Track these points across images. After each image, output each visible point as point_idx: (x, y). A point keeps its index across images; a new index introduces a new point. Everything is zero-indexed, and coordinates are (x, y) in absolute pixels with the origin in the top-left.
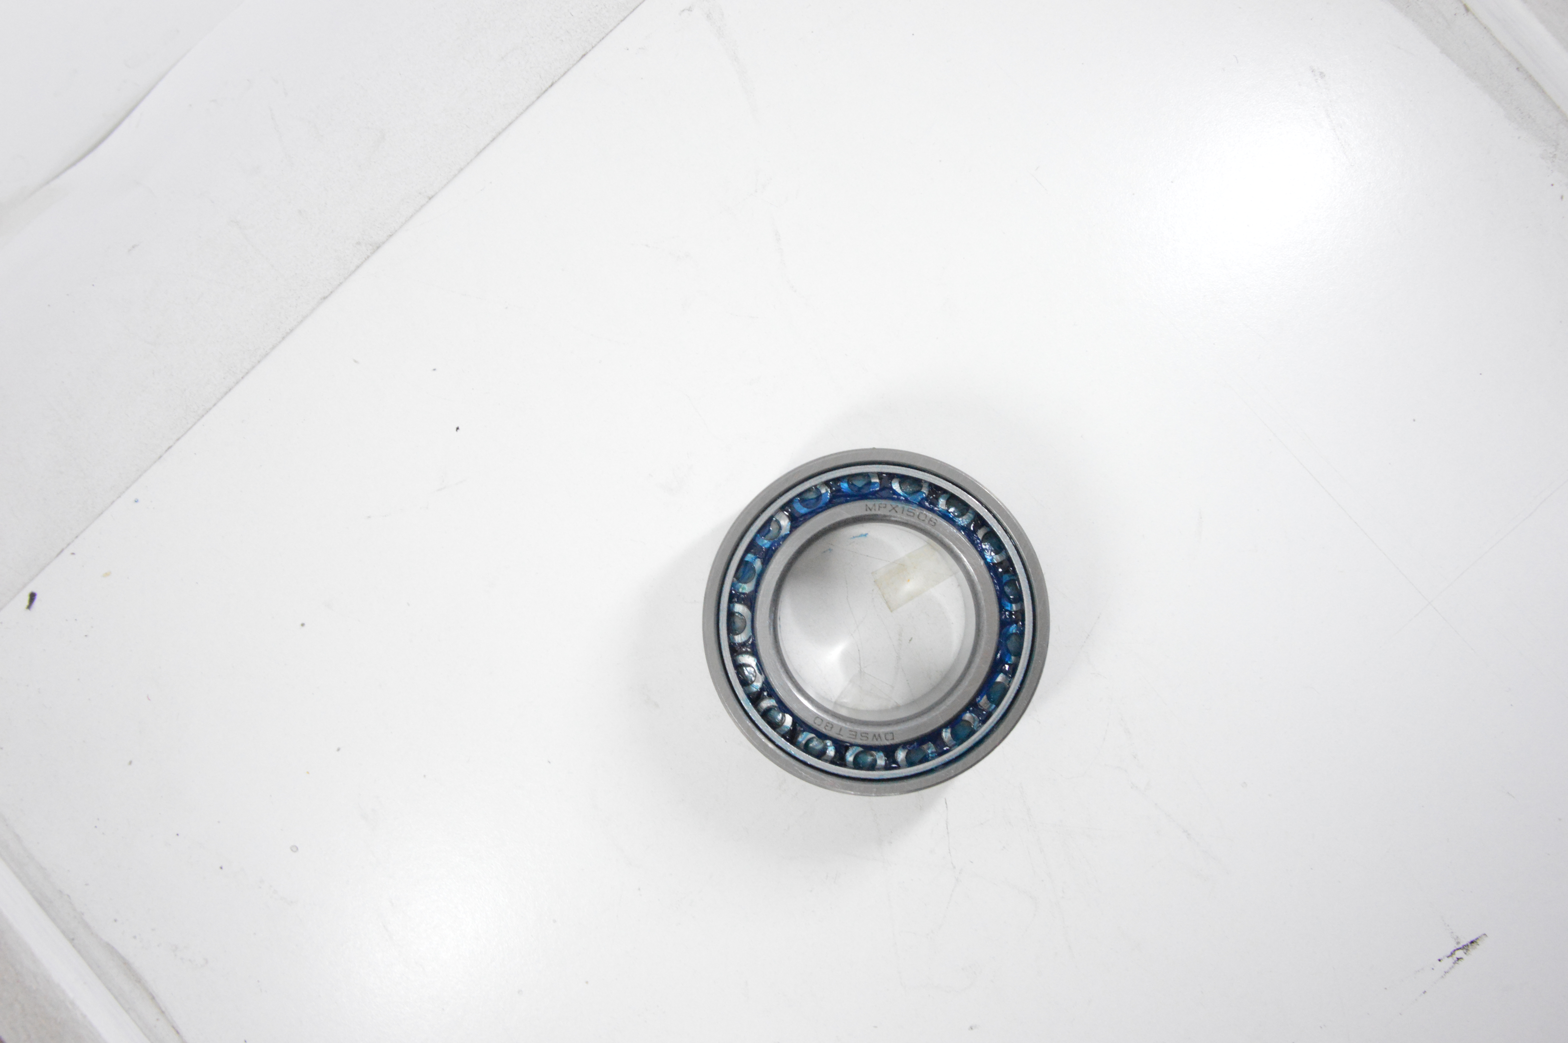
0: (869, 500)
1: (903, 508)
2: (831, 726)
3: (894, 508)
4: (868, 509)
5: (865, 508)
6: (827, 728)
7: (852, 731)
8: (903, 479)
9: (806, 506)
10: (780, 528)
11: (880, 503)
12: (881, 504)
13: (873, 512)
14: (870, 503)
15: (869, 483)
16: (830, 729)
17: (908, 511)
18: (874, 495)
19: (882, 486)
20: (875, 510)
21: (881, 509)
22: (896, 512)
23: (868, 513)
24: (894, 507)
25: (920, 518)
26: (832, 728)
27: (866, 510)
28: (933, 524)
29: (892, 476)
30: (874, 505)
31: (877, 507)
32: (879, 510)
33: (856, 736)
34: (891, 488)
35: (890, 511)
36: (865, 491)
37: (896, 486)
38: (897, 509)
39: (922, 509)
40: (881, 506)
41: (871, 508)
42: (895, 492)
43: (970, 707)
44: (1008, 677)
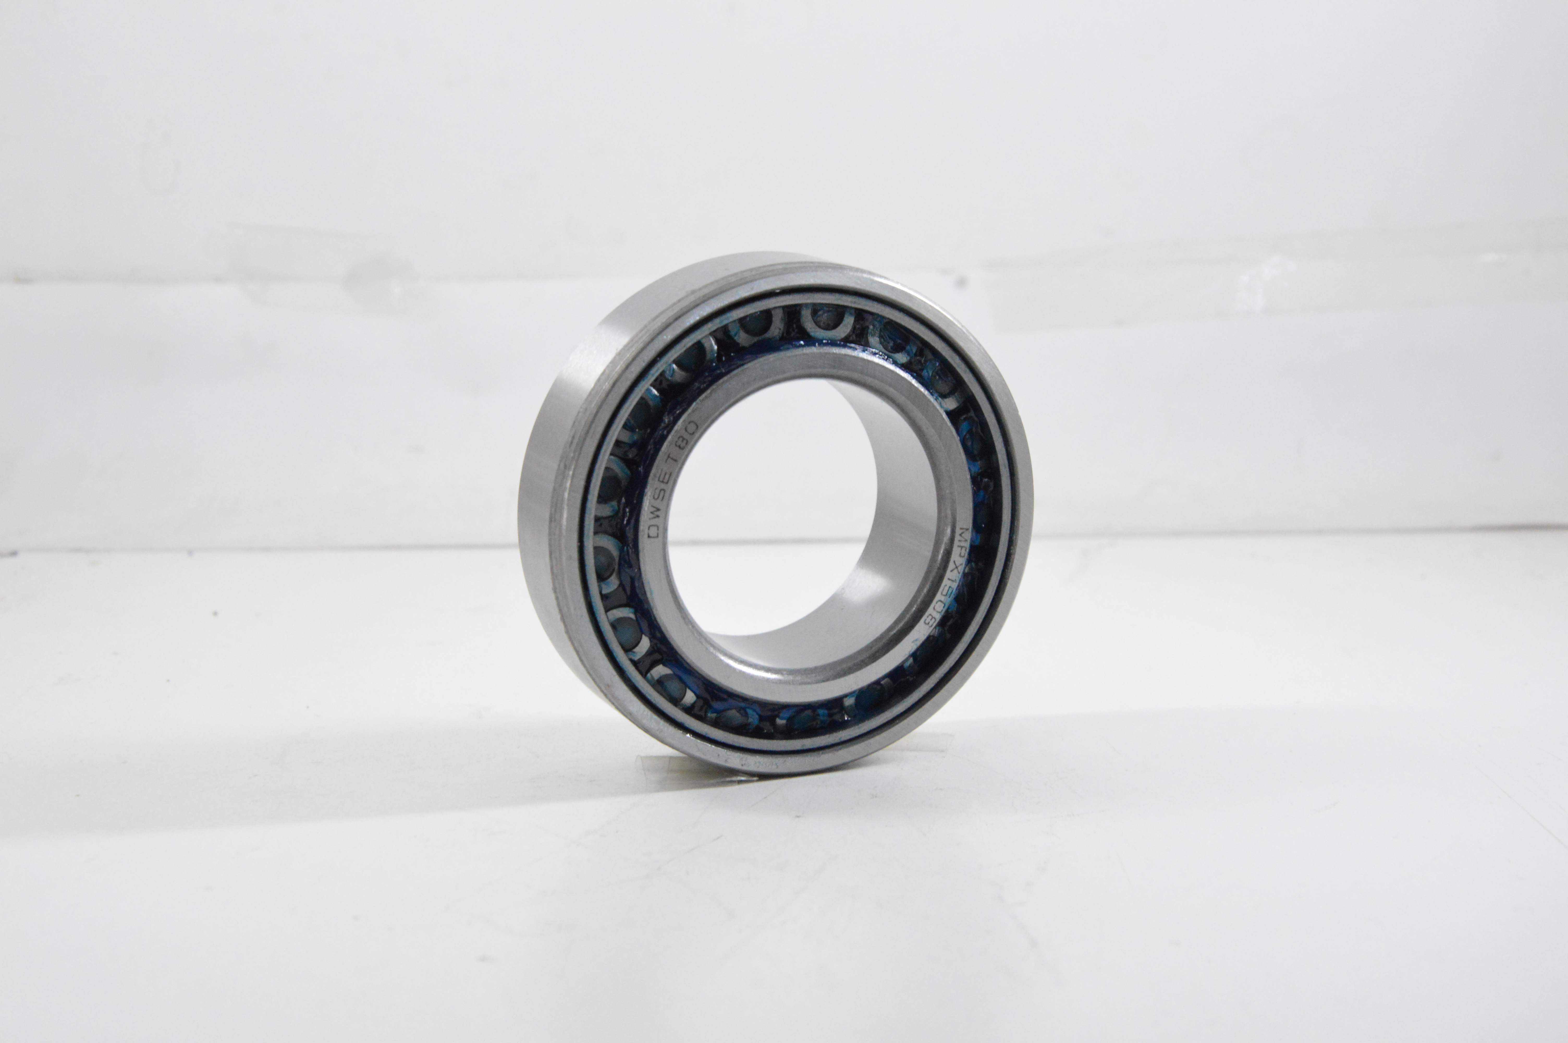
2: (682, 446)
3: (957, 567)
4: (962, 531)
5: (965, 527)
6: (681, 439)
7: (669, 477)
12: (966, 552)
13: (957, 538)
14: (969, 534)
16: (678, 444)
17: (950, 587)
20: (959, 541)
21: (960, 549)
22: (951, 571)
23: (958, 531)
25: (939, 603)
27: (961, 529)
28: (927, 622)
30: (966, 541)
31: (963, 544)
32: (959, 546)
35: (954, 562)
38: (956, 571)
40: (964, 549)
41: (963, 535)
43: (664, 648)
44: (689, 705)
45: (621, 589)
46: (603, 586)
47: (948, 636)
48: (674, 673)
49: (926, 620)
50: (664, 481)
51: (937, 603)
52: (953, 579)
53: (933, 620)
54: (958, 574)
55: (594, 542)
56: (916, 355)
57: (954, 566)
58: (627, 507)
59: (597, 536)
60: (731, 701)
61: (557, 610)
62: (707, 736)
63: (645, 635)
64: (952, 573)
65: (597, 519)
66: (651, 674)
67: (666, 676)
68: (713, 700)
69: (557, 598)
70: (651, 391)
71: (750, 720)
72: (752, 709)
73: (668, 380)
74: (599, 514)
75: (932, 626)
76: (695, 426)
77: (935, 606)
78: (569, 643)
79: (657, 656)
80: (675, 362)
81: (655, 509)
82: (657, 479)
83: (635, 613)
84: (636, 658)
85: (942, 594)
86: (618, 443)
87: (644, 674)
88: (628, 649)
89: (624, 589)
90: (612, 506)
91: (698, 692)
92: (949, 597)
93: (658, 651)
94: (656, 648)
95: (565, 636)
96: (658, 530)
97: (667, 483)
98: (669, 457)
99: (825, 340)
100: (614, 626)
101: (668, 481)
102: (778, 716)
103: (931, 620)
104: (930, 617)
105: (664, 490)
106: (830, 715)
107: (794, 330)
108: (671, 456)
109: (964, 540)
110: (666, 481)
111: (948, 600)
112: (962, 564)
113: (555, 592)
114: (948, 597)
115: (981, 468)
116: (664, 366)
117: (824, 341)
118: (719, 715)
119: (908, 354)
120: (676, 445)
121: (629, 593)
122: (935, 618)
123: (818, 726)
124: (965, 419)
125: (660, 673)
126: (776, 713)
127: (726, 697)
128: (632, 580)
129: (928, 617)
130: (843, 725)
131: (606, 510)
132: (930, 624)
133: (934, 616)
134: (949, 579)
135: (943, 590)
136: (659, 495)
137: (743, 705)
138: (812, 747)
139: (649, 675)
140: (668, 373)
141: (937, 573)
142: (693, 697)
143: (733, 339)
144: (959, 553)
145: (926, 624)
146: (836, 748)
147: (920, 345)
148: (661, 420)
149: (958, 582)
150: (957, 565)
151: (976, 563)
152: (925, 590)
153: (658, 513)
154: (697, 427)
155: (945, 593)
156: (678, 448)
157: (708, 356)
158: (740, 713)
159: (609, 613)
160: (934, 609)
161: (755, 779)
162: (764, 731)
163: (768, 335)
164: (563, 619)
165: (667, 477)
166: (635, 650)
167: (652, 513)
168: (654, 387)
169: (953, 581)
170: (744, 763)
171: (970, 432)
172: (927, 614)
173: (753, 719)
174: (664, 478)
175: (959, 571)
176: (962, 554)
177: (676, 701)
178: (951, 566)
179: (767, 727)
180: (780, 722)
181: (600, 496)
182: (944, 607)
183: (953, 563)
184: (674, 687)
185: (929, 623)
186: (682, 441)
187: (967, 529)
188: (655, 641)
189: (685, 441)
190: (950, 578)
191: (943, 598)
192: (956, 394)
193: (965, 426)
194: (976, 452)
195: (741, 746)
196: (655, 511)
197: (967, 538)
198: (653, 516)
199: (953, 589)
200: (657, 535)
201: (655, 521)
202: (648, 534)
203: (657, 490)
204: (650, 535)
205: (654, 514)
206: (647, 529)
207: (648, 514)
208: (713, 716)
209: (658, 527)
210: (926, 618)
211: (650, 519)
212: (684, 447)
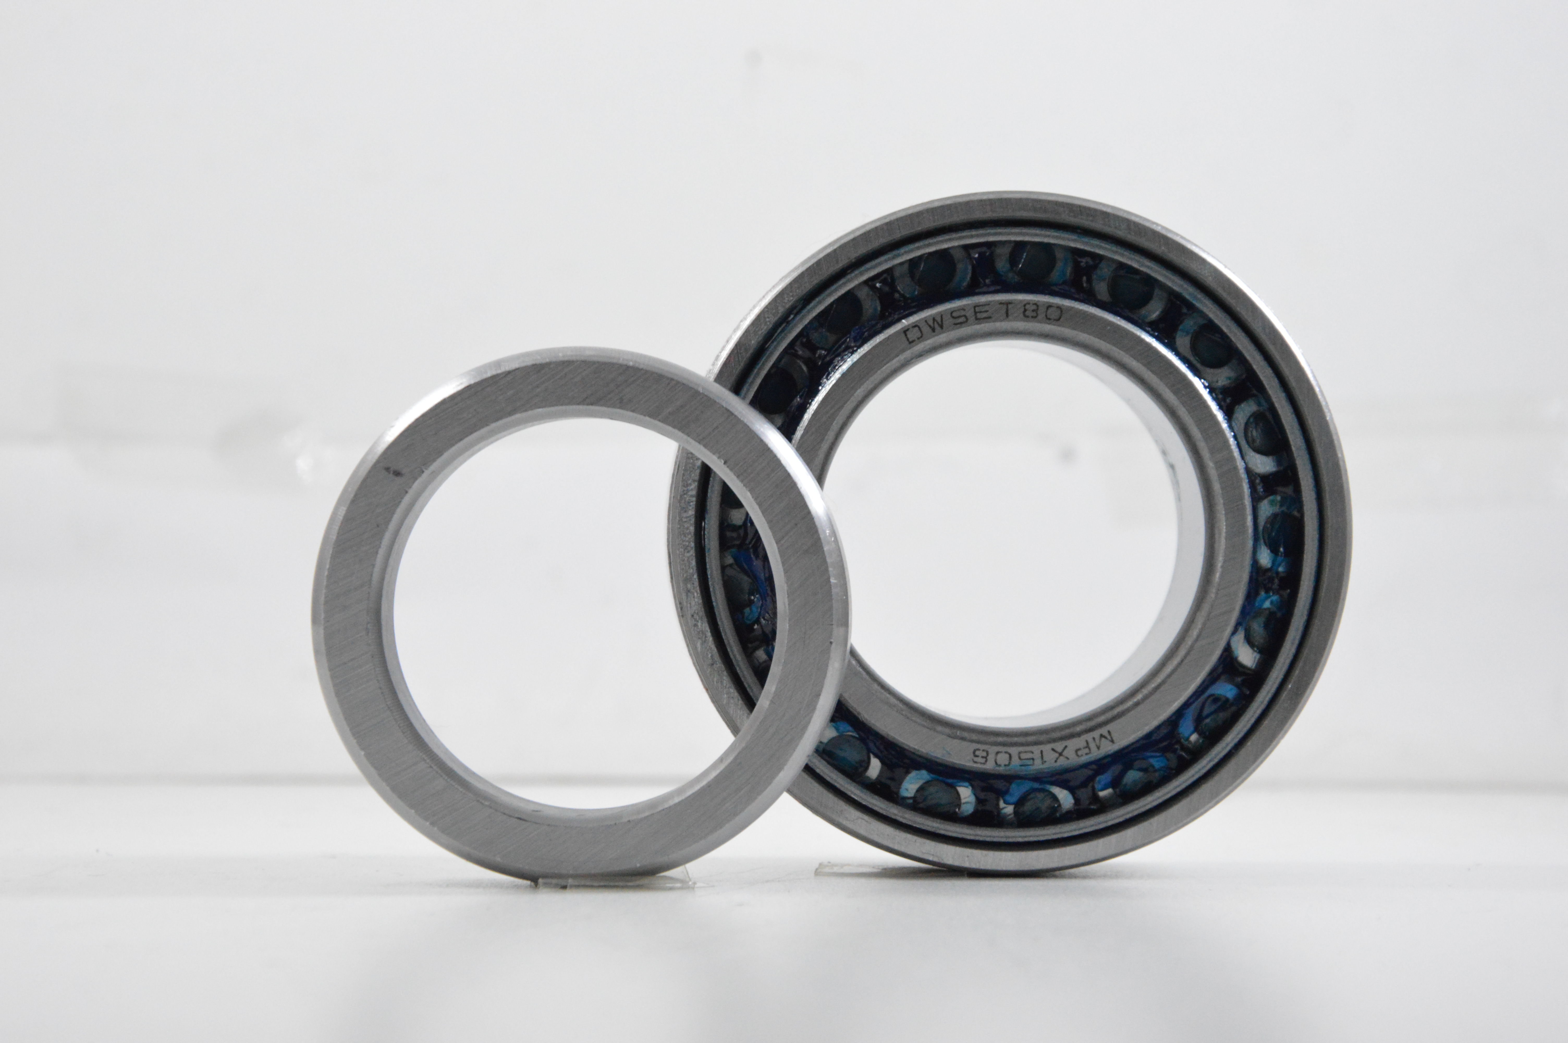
0: (1110, 753)
1: (1044, 762)
2: (1027, 313)
3: (1061, 756)
4: (1107, 734)
5: (1113, 735)
8: (1055, 817)
9: (1216, 699)
10: (1249, 640)
11: (1090, 755)
12: (1087, 754)
13: (1096, 734)
14: (1108, 748)
15: (1115, 783)
16: (1027, 307)
17: (1033, 759)
18: (1100, 765)
19: (1090, 788)
20: (1094, 739)
21: (1085, 745)
22: (1053, 750)
23: (1104, 731)
24: (1061, 758)
25: (1007, 756)
26: (1025, 310)
27: (1109, 732)
28: (977, 753)
29: (1079, 813)
30: (1098, 748)
31: (1092, 746)
32: (1087, 742)
33: (976, 313)
34: (1072, 790)
35: (1066, 747)
36: (1116, 769)
37: (1065, 798)
38: (1056, 757)
39: (1008, 773)
40: (1087, 751)
41: (1103, 739)
42: (1064, 785)
44: (729, 521)
49: (978, 750)
50: (978, 314)
52: (1045, 759)
53: (983, 760)
54: (1054, 761)
55: (857, 286)
56: (1277, 576)
57: (1060, 751)
64: (1051, 752)
65: (886, 272)
74: (894, 273)
75: (975, 762)
76: (1057, 317)
77: (1001, 752)
81: (940, 321)
82: (974, 306)
90: (915, 290)
92: (1021, 766)
96: (918, 339)
98: (1007, 304)
99: (1235, 430)
103: (983, 757)
104: (984, 754)
105: (967, 319)
108: (1010, 306)
109: (1098, 745)
110: (979, 316)
111: (1016, 770)
112: (1068, 758)
114: (1020, 762)
117: (1233, 428)
119: (1273, 562)
120: (1025, 305)
122: (986, 763)
124: (1228, 686)
129: (983, 750)
132: (976, 759)
133: (988, 758)
134: (1042, 752)
135: (1025, 752)
136: (959, 317)
142: (741, 519)
144: (1078, 748)
145: (974, 753)
150: (1063, 754)
153: (936, 326)
154: (1059, 320)
155: (1023, 756)
156: (1022, 310)
160: (997, 753)
165: (985, 315)
167: (934, 319)
169: (1042, 758)
172: (986, 749)
174: (980, 312)
175: (1058, 761)
176: (1080, 753)
178: (1059, 746)
182: (1005, 765)
183: (1064, 746)
185: (977, 756)
186: (1033, 311)
187: (1112, 741)
189: (1034, 314)
190: (1044, 753)
191: (1015, 758)
192: (1259, 658)
196: (938, 323)
197: (1101, 748)
198: (931, 323)
199: (1033, 765)
200: (913, 341)
201: (926, 329)
202: (908, 330)
203: (962, 311)
204: (908, 333)
205: (934, 323)
206: (914, 325)
207: (931, 316)
208: (729, 560)
209: (921, 337)
210: (982, 749)
211: (926, 321)
212: (1028, 317)
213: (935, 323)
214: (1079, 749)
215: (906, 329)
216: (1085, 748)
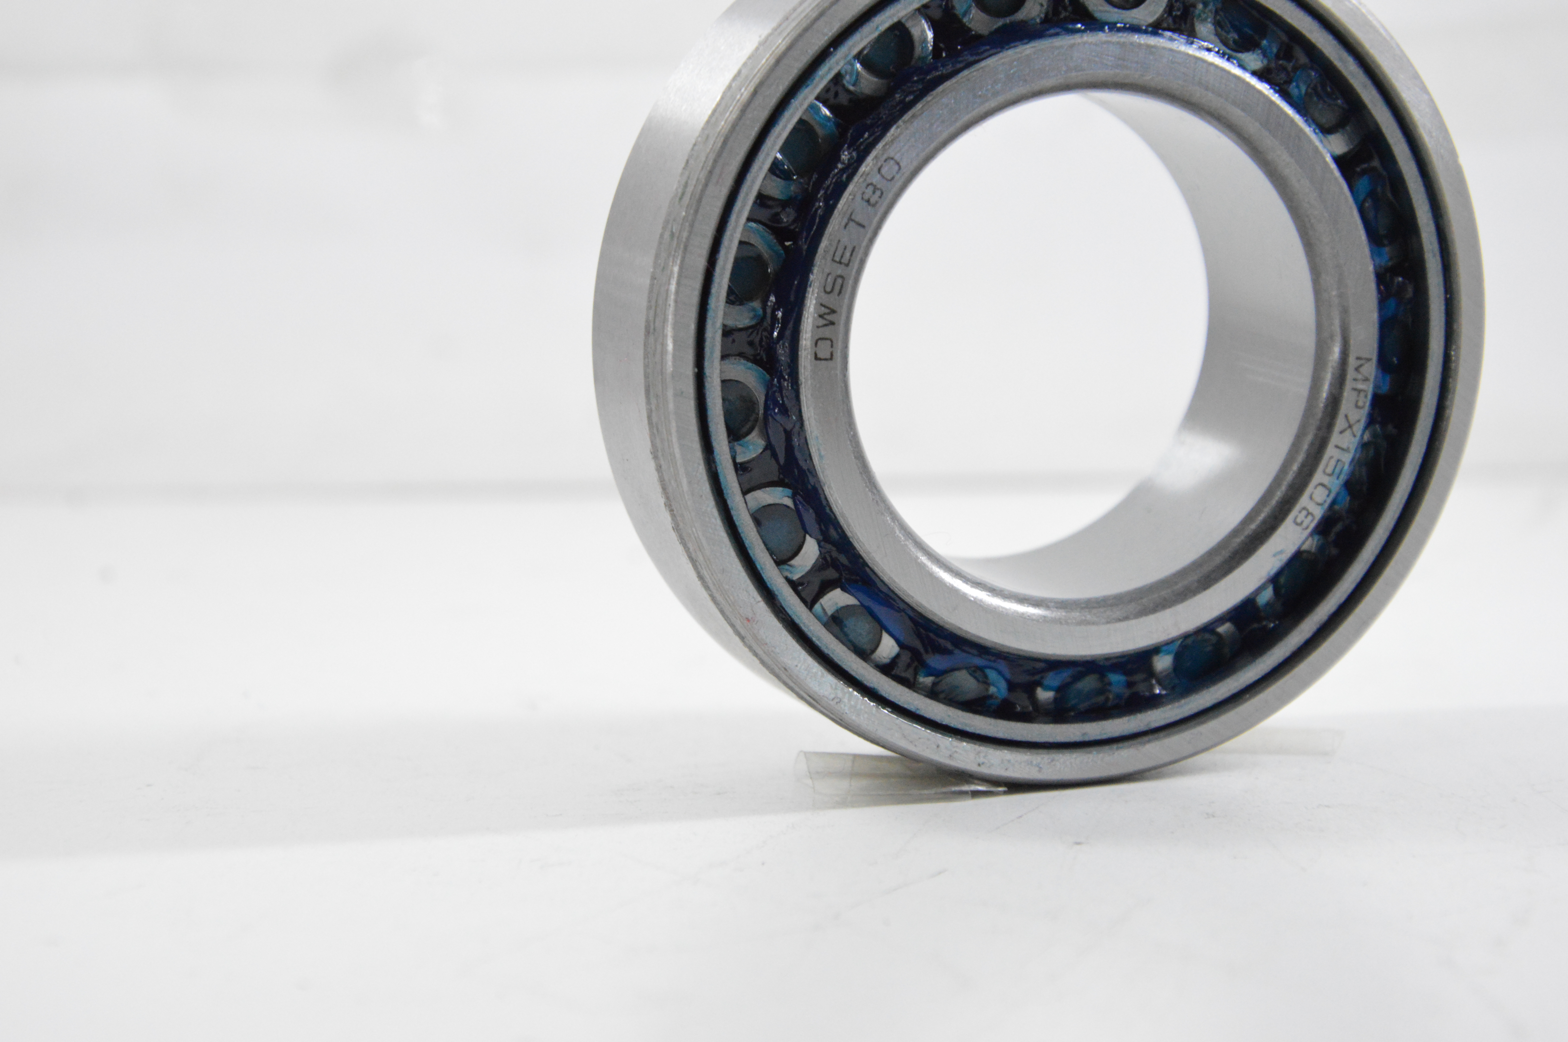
1: (1347, 450)
2: (872, 201)
3: (1350, 426)
4: (1360, 362)
5: (1363, 356)
6: (871, 188)
7: (851, 255)
12: (1367, 397)
13: (1351, 374)
14: (1372, 369)
16: (866, 197)
17: (1338, 461)
20: (1355, 380)
21: (1355, 393)
22: (1341, 432)
23: (1352, 363)
24: (1354, 427)
25: (1320, 488)
26: (868, 201)
27: (1358, 358)
28: (1299, 520)
30: (1366, 380)
31: (1360, 386)
32: (1355, 389)
33: (840, 263)
35: (1346, 416)
38: (1348, 433)
40: (1362, 394)
41: (1361, 369)
43: (843, 559)
44: (887, 661)
45: (768, 452)
46: (738, 449)
47: (1334, 551)
48: (862, 605)
49: (1296, 517)
50: (843, 261)
51: (1316, 487)
52: (1345, 446)
53: (1310, 518)
54: (1352, 439)
55: (721, 372)
56: (1277, 57)
57: (1347, 425)
58: (779, 310)
59: (727, 361)
60: (959, 656)
61: (659, 489)
62: (918, 712)
63: (811, 536)
64: (1341, 436)
65: (727, 332)
66: (821, 604)
67: (847, 607)
68: (927, 652)
69: (659, 468)
70: (819, 109)
71: (992, 690)
72: (996, 670)
73: (848, 91)
74: (731, 323)
75: (1307, 528)
77: (1313, 493)
78: (680, 548)
79: (831, 574)
80: (859, 57)
81: (827, 311)
82: (829, 258)
83: (793, 497)
84: (795, 577)
85: (1324, 472)
86: (762, 199)
87: (810, 604)
88: (781, 562)
89: (774, 455)
90: (754, 310)
91: (902, 639)
92: (1338, 478)
93: (834, 564)
94: (829, 559)
95: (673, 536)
96: (832, 346)
97: (847, 265)
98: (850, 219)
99: (1121, 23)
100: (758, 518)
101: (850, 260)
102: (1039, 684)
103: (1306, 517)
104: (1304, 513)
105: (842, 278)
106: (1130, 685)
107: (1065, 8)
108: (854, 219)
109: (1363, 378)
110: (845, 260)
111: (1336, 484)
112: (1359, 421)
113: (655, 457)
114: (1335, 477)
115: (1391, 259)
116: (842, 63)
117: (1119, 25)
118: (937, 680)
119: (1265, 55)
120: (862, 200)
121: (782, 461)
122: (1312, 514)
123: (1110, 704)
124: (1364, 172)
125: (837, 604)
126: (1037, 677)
127: (949, 646)
128: (788, 435)
129: (1300, 512)
130: (1153, 702)
131: (742, 318)
132: (1304, 525)
133: (1311, 510)
134: (1337, 447)
135: (1327, 466)
136: (834, 285)
137: (978, 661)
138: (1098, 738)
139: (817, 607)
140: (847, 81)
141: (1316, 435)
142: (893, 646)
143: (960, 21)
144: (1354, 402)
145: (1297, 524)
146: (1139, 740)
147: (1284, 38)
148: (838, 159)
149: (1353, 451)
150: (1351, 423)
151: (1383, 424)
152: (1295, 467)
153: (831, 318)
154: (899, 170)
155: (1329, 470)
156: (865, 204)
157: (918, 51)
158: (975, 678)
159: (749, 497)
160: (1311, 498)
161: (1001, 789)
162: (1016, 708)
163: (1020, 15)
164: (669, 505)
165: (848, 254)
166: (793, 562)
168: (825, 103)
169: (1343, 449)
170: (981, 760)
171: (1372, 194)
172: (1298, 507)
173: (998, 689)
174: (842, 257)
175: (1355, 433)
176: (1360, 404)
177: (864, 654)
178: (1340, 423)
179: (1022, 703)
180: (1044, 695)
181: (730, 292)
182: (1328, 496)
183: (1344, 419)
184: (860, 628)
185: (1302, 522)
186: (874, 192)
187: (1369, 360)
188: (829, 546)
189: (878, 193)
190: (1339, 446)
191: (1326, 480)
192: (1348, 128)
193: (1363, 184)
194: (1382, 232)
195: (978, 732)
196: (826, 313)
197: (1368, 376)
198: (823, 322)
199: (1344, 464)
200: (832, 355)
201: (827, 332)
202: (816, 354)
203: (830, 277)
204: (819, 356)
205: (826, 319)
206: (814, 345)
207: (814, 319)
208: (927, 681)
209: (832, 341)
210: (1297, 513)
211: (818, 327)
212: (877, 202)
213: (826, 316)
214: (1357, 401)
215: (813, 356)
216: (1358, 396)
